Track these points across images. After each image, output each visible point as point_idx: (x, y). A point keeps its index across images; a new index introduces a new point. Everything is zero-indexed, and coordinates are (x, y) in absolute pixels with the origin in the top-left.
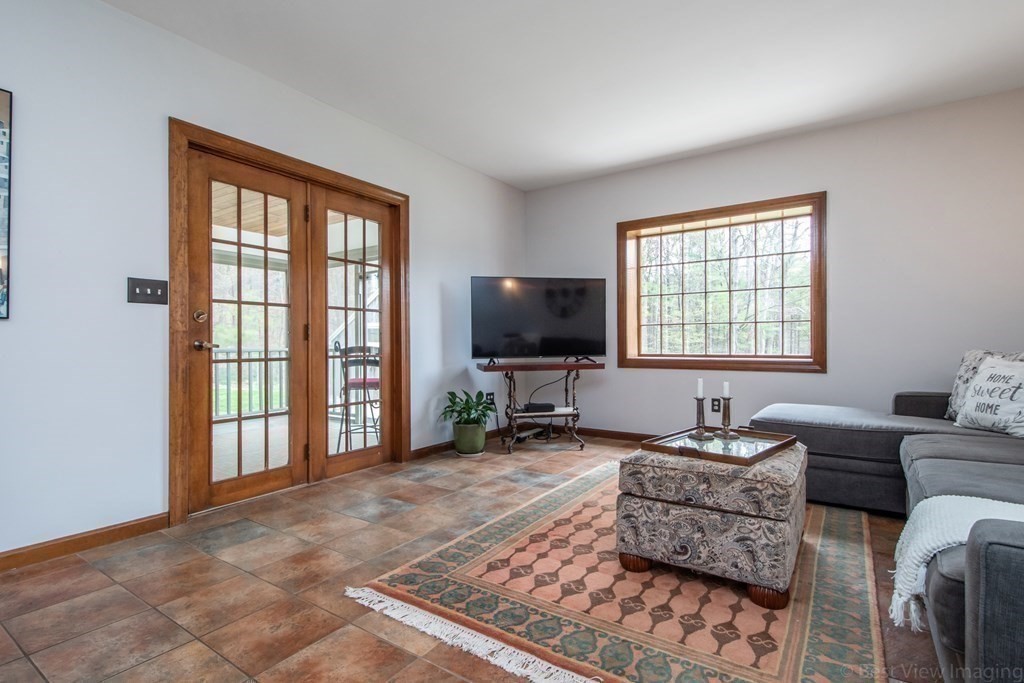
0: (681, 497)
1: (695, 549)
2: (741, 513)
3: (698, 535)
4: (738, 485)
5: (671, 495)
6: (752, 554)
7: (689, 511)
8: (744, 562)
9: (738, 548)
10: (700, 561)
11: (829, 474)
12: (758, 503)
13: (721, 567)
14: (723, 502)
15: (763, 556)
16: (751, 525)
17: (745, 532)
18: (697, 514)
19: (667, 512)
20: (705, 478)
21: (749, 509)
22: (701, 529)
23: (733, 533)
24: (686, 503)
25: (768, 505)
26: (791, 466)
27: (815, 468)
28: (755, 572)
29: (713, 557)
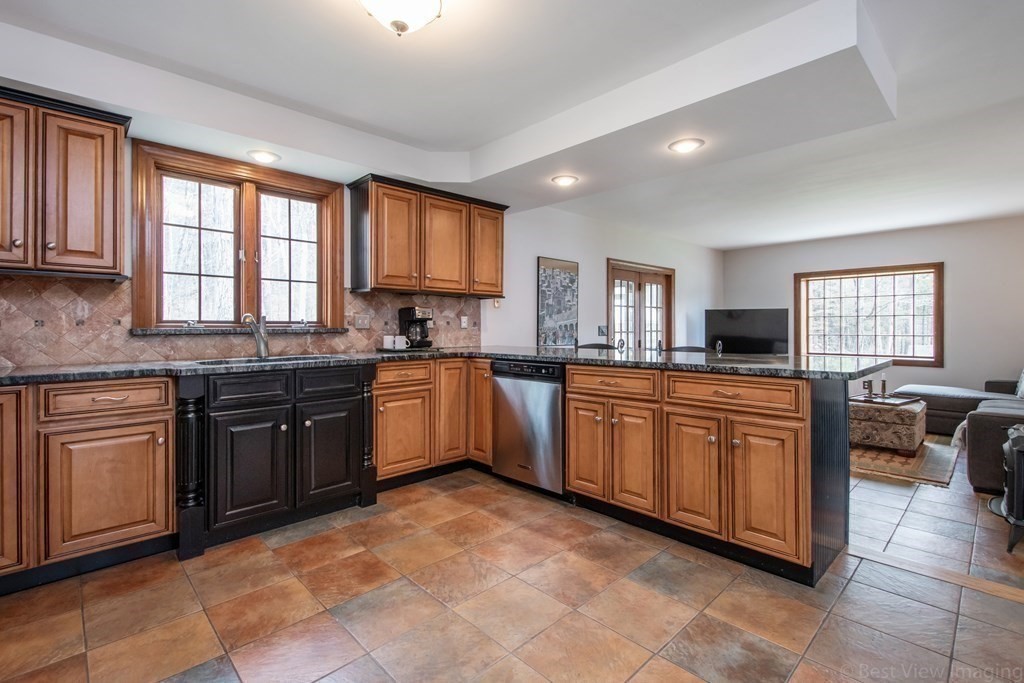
0: (867, 417)
1: (873, 436)
2: (894, 423)
3: (875, 432)
4: (893, 413)
5: (862, 417)
6: (900, 438)
7: (870, 423)
8: (896, 441)
9: (893, 436)
10: (877, 440)
11: (941, 420)
12: (902, 419)
13: (884, 444)
14: (887, 419)
15: (904, 438)
16: (899, 428)
17: (896, 430)
18: (875, 424)
19: (860, 424)
20: (878, 410)
21: (898, 421)
22: (876, 429)
23: (891, 430)
24: (870, 419)
25: (907, 420)
26: (918, 407)
27: (932, 416)
28: (901, 444)
29: (882, 440)
